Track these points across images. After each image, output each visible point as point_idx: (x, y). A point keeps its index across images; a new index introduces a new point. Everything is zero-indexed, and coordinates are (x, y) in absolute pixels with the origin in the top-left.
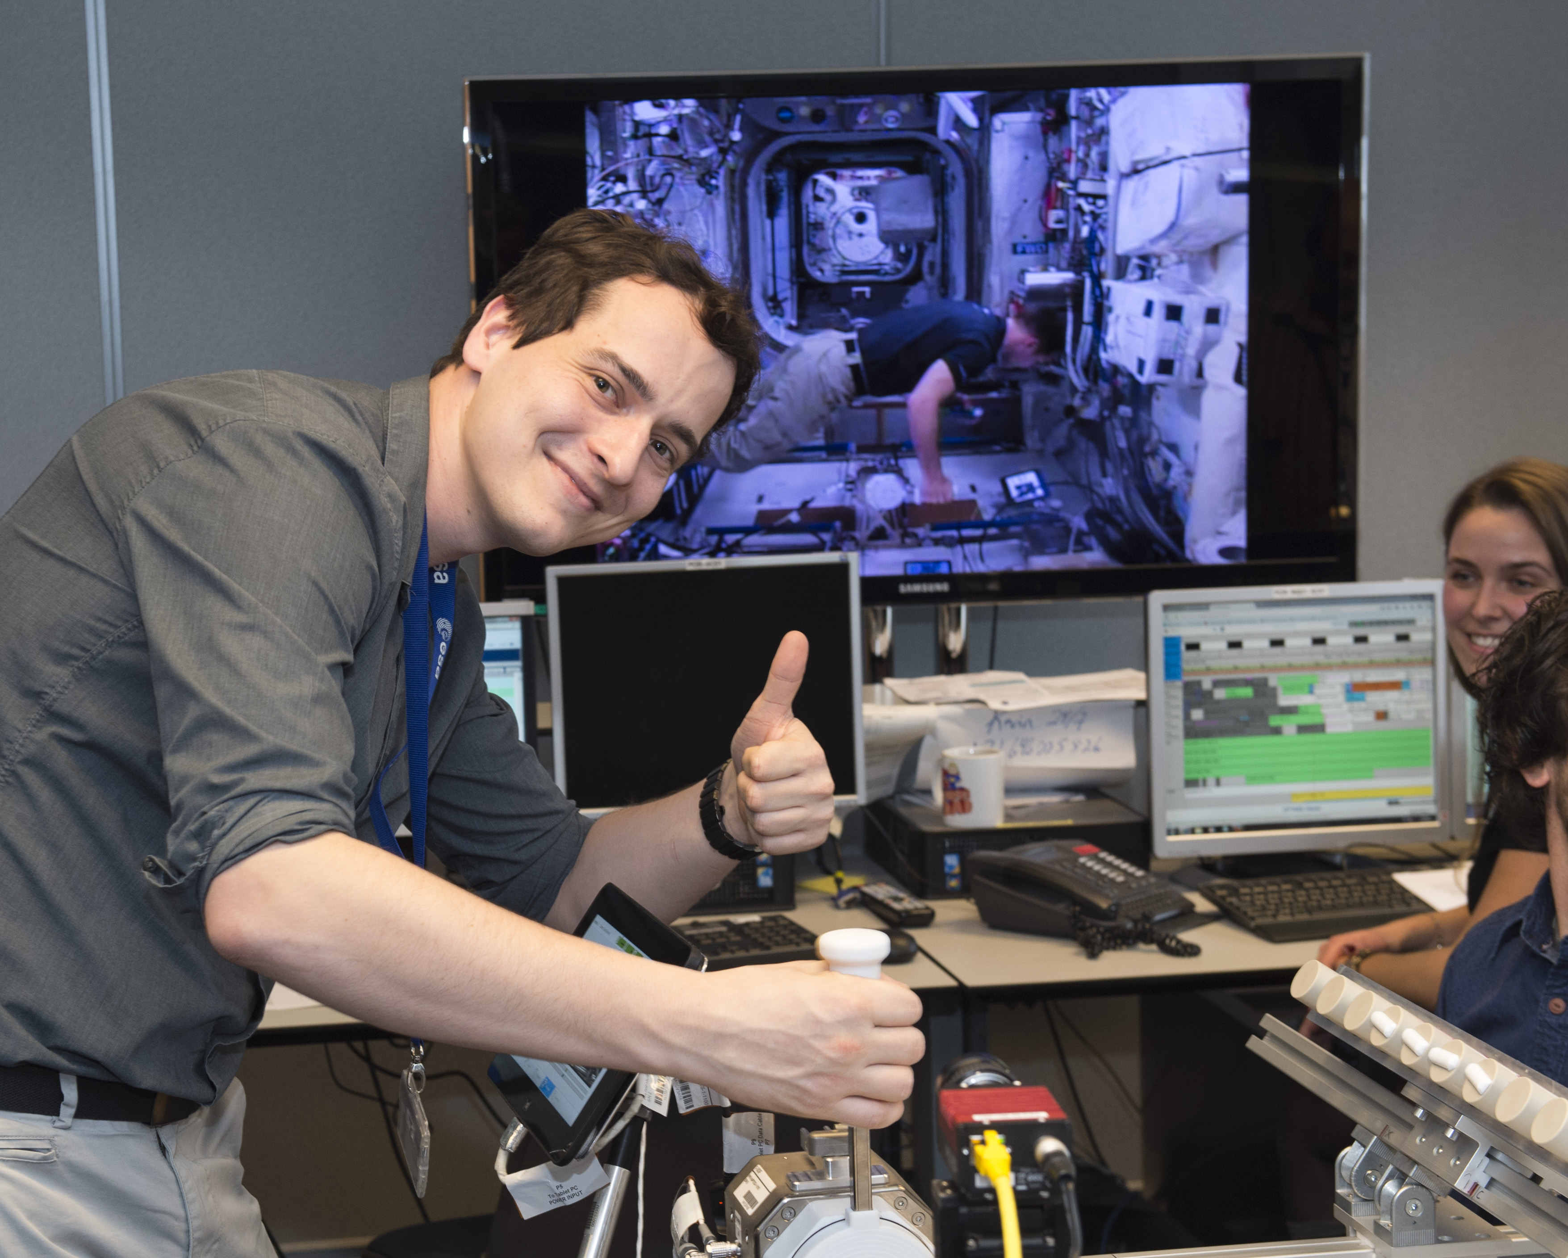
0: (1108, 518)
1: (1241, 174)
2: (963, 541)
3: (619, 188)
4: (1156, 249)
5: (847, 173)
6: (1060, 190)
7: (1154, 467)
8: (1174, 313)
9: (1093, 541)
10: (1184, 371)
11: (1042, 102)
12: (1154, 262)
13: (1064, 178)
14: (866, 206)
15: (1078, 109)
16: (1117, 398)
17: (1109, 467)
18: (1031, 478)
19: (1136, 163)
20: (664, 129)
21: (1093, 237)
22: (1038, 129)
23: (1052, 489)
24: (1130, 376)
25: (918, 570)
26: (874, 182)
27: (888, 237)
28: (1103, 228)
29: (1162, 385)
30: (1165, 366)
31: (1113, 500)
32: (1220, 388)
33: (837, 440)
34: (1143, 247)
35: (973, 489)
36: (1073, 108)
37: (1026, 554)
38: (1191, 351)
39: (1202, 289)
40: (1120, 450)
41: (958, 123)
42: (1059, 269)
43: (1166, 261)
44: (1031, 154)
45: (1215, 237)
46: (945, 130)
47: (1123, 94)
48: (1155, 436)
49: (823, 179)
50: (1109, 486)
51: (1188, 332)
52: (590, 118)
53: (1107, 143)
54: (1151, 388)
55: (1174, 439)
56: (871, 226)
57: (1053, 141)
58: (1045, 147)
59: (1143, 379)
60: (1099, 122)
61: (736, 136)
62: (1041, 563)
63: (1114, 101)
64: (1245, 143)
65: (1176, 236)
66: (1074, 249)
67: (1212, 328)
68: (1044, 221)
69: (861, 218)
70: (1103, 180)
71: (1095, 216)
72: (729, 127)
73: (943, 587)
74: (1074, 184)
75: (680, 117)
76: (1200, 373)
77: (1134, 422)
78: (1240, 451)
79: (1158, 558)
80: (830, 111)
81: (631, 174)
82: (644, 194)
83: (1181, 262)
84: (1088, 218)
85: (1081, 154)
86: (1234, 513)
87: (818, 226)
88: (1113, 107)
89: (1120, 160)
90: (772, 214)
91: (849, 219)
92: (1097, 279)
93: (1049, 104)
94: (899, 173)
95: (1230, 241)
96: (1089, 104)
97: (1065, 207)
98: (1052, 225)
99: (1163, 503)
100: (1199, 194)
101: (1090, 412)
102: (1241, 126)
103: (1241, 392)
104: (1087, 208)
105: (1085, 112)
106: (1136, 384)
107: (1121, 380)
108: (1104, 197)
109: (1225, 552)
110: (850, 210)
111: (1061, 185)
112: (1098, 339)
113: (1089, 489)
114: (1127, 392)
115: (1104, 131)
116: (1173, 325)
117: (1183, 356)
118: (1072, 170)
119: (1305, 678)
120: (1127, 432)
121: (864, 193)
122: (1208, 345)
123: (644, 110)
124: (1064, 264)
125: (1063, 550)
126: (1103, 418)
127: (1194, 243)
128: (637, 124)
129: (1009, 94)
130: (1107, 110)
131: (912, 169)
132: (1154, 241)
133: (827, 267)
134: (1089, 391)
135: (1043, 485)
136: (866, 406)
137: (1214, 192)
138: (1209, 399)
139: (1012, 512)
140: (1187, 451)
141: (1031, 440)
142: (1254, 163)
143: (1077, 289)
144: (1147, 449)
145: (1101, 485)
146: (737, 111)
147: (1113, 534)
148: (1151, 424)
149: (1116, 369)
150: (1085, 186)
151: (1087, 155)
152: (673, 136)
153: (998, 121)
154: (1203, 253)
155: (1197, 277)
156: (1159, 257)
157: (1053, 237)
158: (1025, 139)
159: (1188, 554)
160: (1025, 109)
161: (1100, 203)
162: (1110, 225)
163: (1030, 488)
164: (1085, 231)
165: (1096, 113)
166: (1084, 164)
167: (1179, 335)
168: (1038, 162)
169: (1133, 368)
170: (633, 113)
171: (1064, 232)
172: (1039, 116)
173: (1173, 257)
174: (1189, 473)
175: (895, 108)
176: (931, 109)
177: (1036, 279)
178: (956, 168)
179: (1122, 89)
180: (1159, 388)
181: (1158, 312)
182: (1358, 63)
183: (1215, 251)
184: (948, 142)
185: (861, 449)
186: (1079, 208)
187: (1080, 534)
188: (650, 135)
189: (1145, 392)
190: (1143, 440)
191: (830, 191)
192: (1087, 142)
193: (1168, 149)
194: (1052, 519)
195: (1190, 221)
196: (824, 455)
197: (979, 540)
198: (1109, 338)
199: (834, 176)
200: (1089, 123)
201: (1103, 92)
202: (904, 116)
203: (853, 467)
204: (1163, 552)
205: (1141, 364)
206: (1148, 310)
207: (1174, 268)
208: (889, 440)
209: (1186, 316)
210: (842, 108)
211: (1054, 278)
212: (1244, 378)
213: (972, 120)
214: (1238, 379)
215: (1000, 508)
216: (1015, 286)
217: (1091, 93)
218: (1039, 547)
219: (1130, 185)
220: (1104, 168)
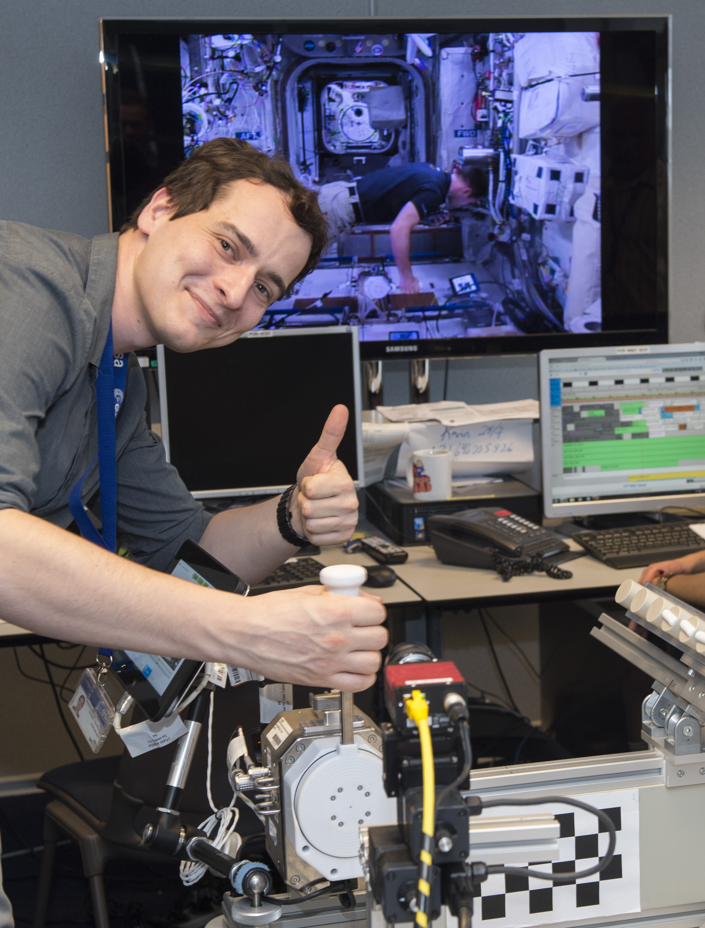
0: (516, 304)
1: (595, 89)
2: (426, 319)
3: (203, 91)
4: (544, 135)
5: (349, 84)
6: (484, 97)
7: (544, 272)
8: (555, 175)
9: (507, 319)
10: (562, 211)
11: (471, 41)
12: (543, 143)
13: (486, 89)
14: (361, 105)
15: (494, 46)
16: (520, 229)
17: (517, 272)
18: (468, 279)
19: (531, 80)
20: (231, 54)
21: (504, 128)
22: (470, 57)
23: (482, 286)
24: (529, 215)
25: (398, 337)
26: (367, 90)
27: (376, 125)
28: (511, 122)
29: (550, 221)
30: (551, 209)
31: (519, 293)
32: (584, 222)
33: (345, 255)
34: (535, 134)
35: (432, 285)
36: (491, 45)
37: (466, 327)
38: (566, 199)
39: (572, 160)
40: (523, 261)
41: (419, 53)
42: (484, 147)
43: (550, 143)
44: (465, 74)
45: (580, 128)
46: (411, 58)
47: (522, 37)
48: (544, 253)
49: (334, 87)
50: (517, 284)
51: (564, 188)
52: (182, 44)
53: (513, 68)
54: (542, 222)
55: (557, 255)
56: (365, 118)
57: (479, 66)
58: (474, 69)
59: (537, 217)
60: (508, 54)
61: (278, 59)
62: (475, 332)
63: (517, 41)
64: (598, 70)
65: (556, 127)
66: (493, 134)
67: (579, 185)
68: (474, 116)
69: (359, 113)
70: (510, 91)
71: (506, 114)
72: (273, 53)
73: (414, 348)
74: (493, 93)
75: (242, 46)
76: (572, 213)
77: (531, 245)
78: (597, 262)
79: (547, 330)
80: (338, 44)
81: (210, 82)
82: (219, 95)
83: (559, 143)
84: (501, 115)
85: (496, 74)
86: (594, 301)
87: (332, 117)
88: (516, 45)
89: (521, 79)
90: (302, 109)
91: (351, 113)
92: (508, 153)
93: (476, 42)
94: (382, 85)
95: (589, 131)
96: (501, 42)
97: (487, 108)
98: (479, 119)
99: (550, 294)
100: (570, 100)
101: (504, 238)
102: (595, 58)
103: (597, 225)
104: (501, 108)
105: (499, 48)
106: (532, 220)
107: (524, 218)
108: (511, 102)
109: (589, 325)
110: (352, 107)
111: (484, 93)
112: (509, 191)
113: (504, 286)
114: (527, 225)
115: (510, 60)
116: (555, 183)
117: (561, 202)
118: (491, 84)
119: (636, 404)
120: (528, 251)
121: (361, 97)
122: (576, 196)
123: (218, 41)
124: (487, 144)
125: (489, 325)
126: (513, 242)
127: (567, 132)
128: (214, 50)
129: (451, 35)
130: (512, 48)
131: (391, 82)
132: (542, 130)
133: (338, 144)
134: (503, 224)
135: (476, 283)
136: (364, 233)
137: (579, 99)
138: (578, 230)
139: (456, 301)
140: (564, 262)
141: (468, 255)
142: (603, 82)
143: (495, 159)
144: (540, 261)
145: (511, 283)
146: (278, 43)
147: (519, 314)
148: (542, 245)
149: (520, 211)
150: (499, 95)
151: (500, 75)
152: (237, 58)
153: (444, 53)
154: (572, 138)
155: (569, 153)
156: (545, 140)
157: (480, 127)
158: (461, 64)
159: (566, 327)
160: (462, 46)
161: (509, 105)
162: (515, 119)
163: (468, 285)
164: (500, 123)
165: (506, 49)
166: (498, 80)
167: (558, 189)
168: (470, 80)
169: (531, 210)
170: (211, 43)
171: (487, 123)
172: (470, 50)
173: (555, 140)
174: (566, 276)
175: (380, 43)
176: (402, 44)
177: (469, 153)
178: (418, 82)
179: (522, 34)
180: (547, 222)
181: (546, 174)
182: (665, 21)
183: (580, 136)
184: (413, 65)
185: (361, 260)
186: (495, 108)
187: (499, 314)
188: (222, 58)
189: (538, 224)
190: (537, 255)
191: (339, 95)
192: (500, 67)
193: (550, 72)
194: (481, 305)
195: (564, 118)
196: (337, 264)
197: (436, 318)
198: (516, 191)
199: (341, 86)
200: (501, 55)
201: (510, 35)
202: (386, 48)
203: (356, 272)
204: (550, 325)
205: (536, 207)
206: (539, 174)
207: (556, 147)
208: (377, 256)
209: (563, 177)
210: (345, 43)
211: (481, 152)
212: (599, 217)
213: (428, 51)
214: (595, 217)
215: (449, 298)
216: (456, 157)
217: (502, 36)
218: (474, 323)
219: (527, 94)
220: (511, 83)
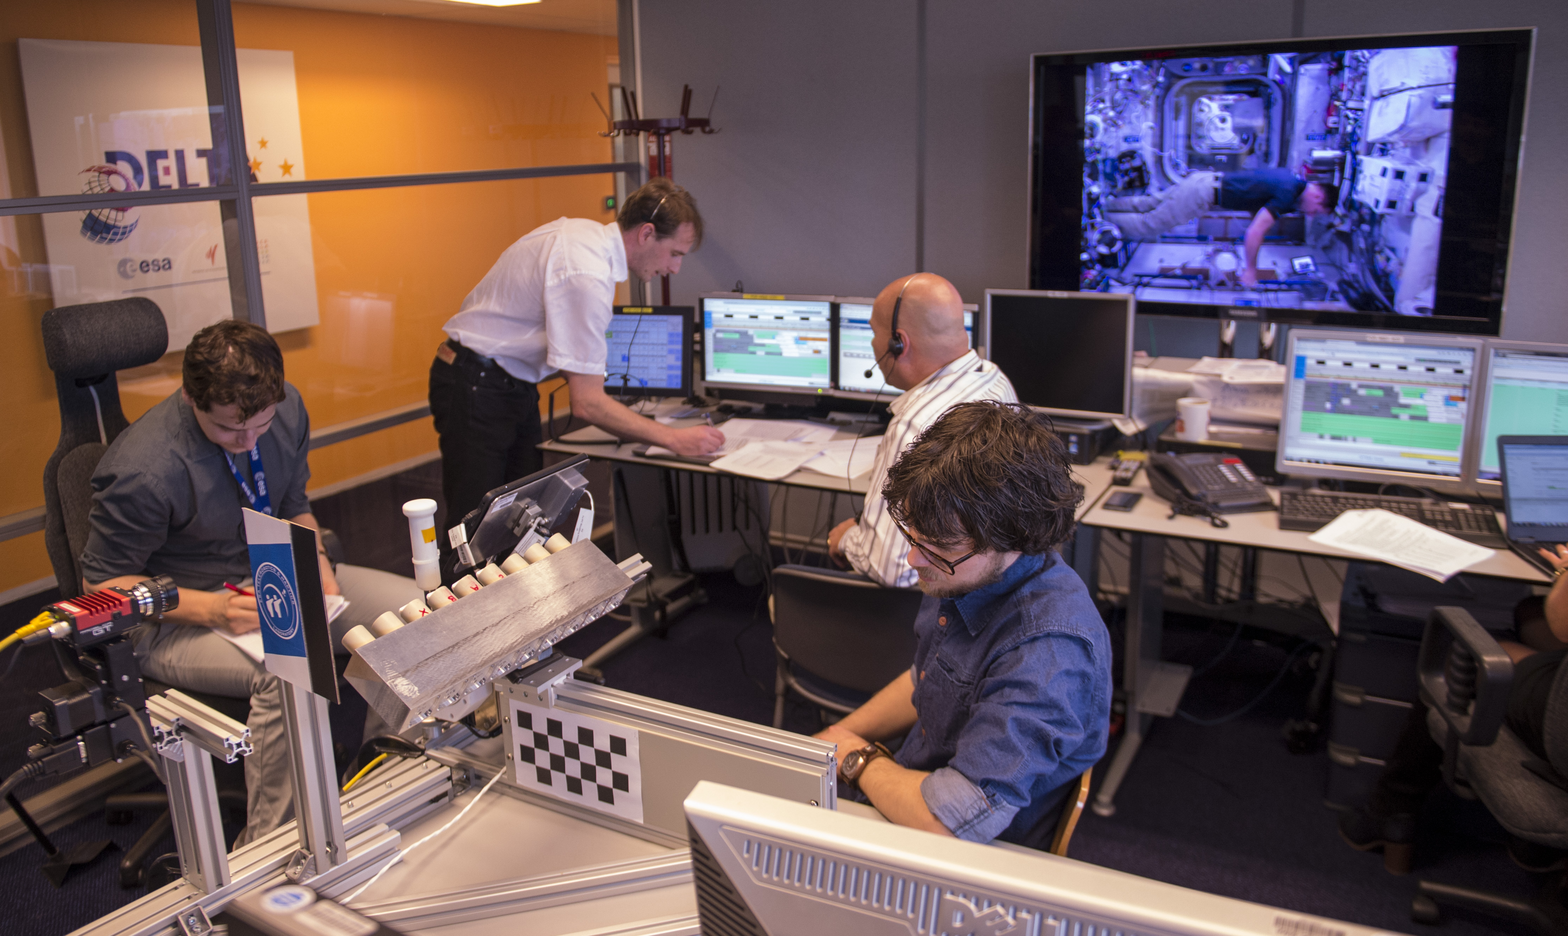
0: (1349, 284)
1: (1447, 98)
2: (1267, 290)
3: (1101, 106)
4: (1391, 139)
5: (1217, 97)
6: (1336, 107)
7: (1380, 259)
8: (1399, 175)
9: (1340, 296)
10: (1403, 208)
11: (1329, 58)
12: (1389, 146)
13: (1339, 100)
14: (1226, 114)
15: (1350, 62)
16: (1361, 220)
17: (1354, 258)
18: (1307, 260)
19: (1382, 91)
20: (1125, 76)
21: (1354, 132)
22: (1326, 73)
23: (1320, 268)
24: (1370, 209)
25: (1239, 304)
26: (1231, 102)
27: (1237, 130)
28: (1360, 127)
29: (1389, 214)
30: (1391, 204)
31: (1354, 275)
32: (1424, 218)
33: (1204, 234)
34: (1383, 138)
35: (1275, 264)
36: (1347, 61)
37: (1301, 300)
38: (1408, 196)
39: (1418, 162)
40: (1361, 249)
41: (1280, 71)
42: (1333, 149)
43: (1397, 146)
44: (1321, 87)
45: (1428, 133)
46: (1273, 75)
47: (1377, 53)
48: (1382, 243)
49: (1205, 100)
50: (1352, 268)
51: (1407, 186)
52: (1089, 71)
53: (1366, 81)
54: (1382, 216)
55: (1394, 245)
56: (1229, 125)
57: (1334, 80)
58: (1329, 83)
59: (1378, 211)
60: (1362, 69)
61: (1161, 79)
62: (1309, 305)
63: (1372, 57)
64: (1451, 80)
65: (1404, 132)
66: (1343, 139)
67: (1422, 185)
68: (1325, 122)
69: (1223, 120)
70: (1362, 101)
71: (1356, 120)
72: (1157, 74)
73: (1253, 314)
74: (1345, 103)
75: (1133, 71)
76: (1412, 209)
77: (1370, 234)
78: (1434, 255)
79: (1378, 309)
80: (1211, 65)
81: (1107, 98)
82: (1113, 108)
83: (1405, 147)
84: (1351, 122)
85: (1350, 86)
86: (1426, 288)
87: (1200, 124)
88: (1371, 61)
89: (1373, 88)
90: (1176, 118)
91: (1217, 121)
92: (1354, 154)
93: (1333, 59)
94: (1245, 97)
95: (1438, 135)
96: (1357, 59)
97: (1338, 116)
98: (1331, 125)
99: (1383, 279)
100: (1420, 110)
101: (1345, 227)
102: (1449, 70)
103: (1437, 221)
104: (1351, 115)
105: (1354, 63)
106: (1373, 214)
107: (1365, 211)
108: (1361, 110)
109: (1420, 309)
110: (1217, 116)
111: (1337, 103)
112: (1353, 187)
113: (1340, 268)
114: (1367, 217)
115: (1365, 74)
116: (1398, 182)
117: (1402, 199)
118: (1344, 95)
120: (1366, 239)
121: (1226, 108)
122: (1418, 194)
123: (1116, 67)
124: (1335, 146)
125: (1323, 300)
126: (1352, 231)
127: (1415, 136)
128: (1112, 74)
129: (1310, 54)
130: (1368, 62)
131: (1253, 94)
132: (1391, 134)
133: (1203, 145)
134: (1345, 216)
135: (1315, 264)
136: (1221, 217)
137: (1430, 107)
138: (1418, 226)
139: (1295, 278)
140: (1401, 254)
141: (1310, 240)
142: (1457, 93)
143: (1342, 161)
144: (1377, 248)
145: (1347, 267)
146: (1161, 66)
147: (1353, 294)
148: (1380, 235)
149: (1361, 205)
150: (1351, 104)
151: (1353, 87)
152: (1129, 80)
153: (1302, 70)
154: (1419, 142)
155: (1416, 155)
156: (1392, 144)
157: (1330, 132)
158: (1317, 78)
159: (1396, 309)
160: (1318, 62)
161: (1359, 113)
162: (1364, 126)
163: (1307, 265)
164: (1349, 129)
165: (1360, 64)
166: (1351, 92)
167: (1402, 187)
168: (1324, 90)
169: (1372, 204)
170: (1109, 69)
171: (1337, 129)
172: (1326, 66)
173: (1401, 144)
174: (1401, 264)
175: (1245, 63)
176: (1265, 63)
177: (1318, 154)
178: (1277, 94)
179: (1376, 50)
180: (1387, 217)
181: (1390, 174)
182: (1528, 33)
183: (1427, 142)
184: (1275, 81)
185: (1217, 239)
186: (1347, 117)
187: (1334, 292)
188: (1117, 80)
189: (1378, 218)
190: (1374, 244)
191: (1209, 107)
192: (1353, 80)
193: (1403, 84)
194: (1317, 284)
195: (1414, 124)
196: (1195, 241)
197: (1275, 291)
198: (1359, 187)
199: (1211, 99)
200: (1356, 69)
201: (1366, 52)
202: (1251, 68)
203: (1210, 248)
204: (1380, 305)
205: (1377, 202)
206: (1384, 172)
207: (1401, 150)
208: (1230, 236)
209: (1407, 178)
210: (1217, 64)
211: (1329, 154)
212: (1440, 212)
213: (1287, 68)
214: (1436, 213)
215: (1289, 275)
216: (1305, 157)
217: (1358, 53)
218: (1310, 297)
219: (1378, 104)
220: (1363, 94)
